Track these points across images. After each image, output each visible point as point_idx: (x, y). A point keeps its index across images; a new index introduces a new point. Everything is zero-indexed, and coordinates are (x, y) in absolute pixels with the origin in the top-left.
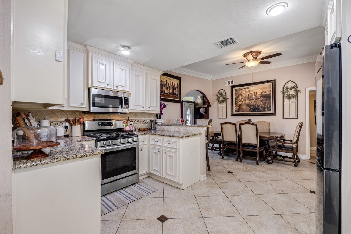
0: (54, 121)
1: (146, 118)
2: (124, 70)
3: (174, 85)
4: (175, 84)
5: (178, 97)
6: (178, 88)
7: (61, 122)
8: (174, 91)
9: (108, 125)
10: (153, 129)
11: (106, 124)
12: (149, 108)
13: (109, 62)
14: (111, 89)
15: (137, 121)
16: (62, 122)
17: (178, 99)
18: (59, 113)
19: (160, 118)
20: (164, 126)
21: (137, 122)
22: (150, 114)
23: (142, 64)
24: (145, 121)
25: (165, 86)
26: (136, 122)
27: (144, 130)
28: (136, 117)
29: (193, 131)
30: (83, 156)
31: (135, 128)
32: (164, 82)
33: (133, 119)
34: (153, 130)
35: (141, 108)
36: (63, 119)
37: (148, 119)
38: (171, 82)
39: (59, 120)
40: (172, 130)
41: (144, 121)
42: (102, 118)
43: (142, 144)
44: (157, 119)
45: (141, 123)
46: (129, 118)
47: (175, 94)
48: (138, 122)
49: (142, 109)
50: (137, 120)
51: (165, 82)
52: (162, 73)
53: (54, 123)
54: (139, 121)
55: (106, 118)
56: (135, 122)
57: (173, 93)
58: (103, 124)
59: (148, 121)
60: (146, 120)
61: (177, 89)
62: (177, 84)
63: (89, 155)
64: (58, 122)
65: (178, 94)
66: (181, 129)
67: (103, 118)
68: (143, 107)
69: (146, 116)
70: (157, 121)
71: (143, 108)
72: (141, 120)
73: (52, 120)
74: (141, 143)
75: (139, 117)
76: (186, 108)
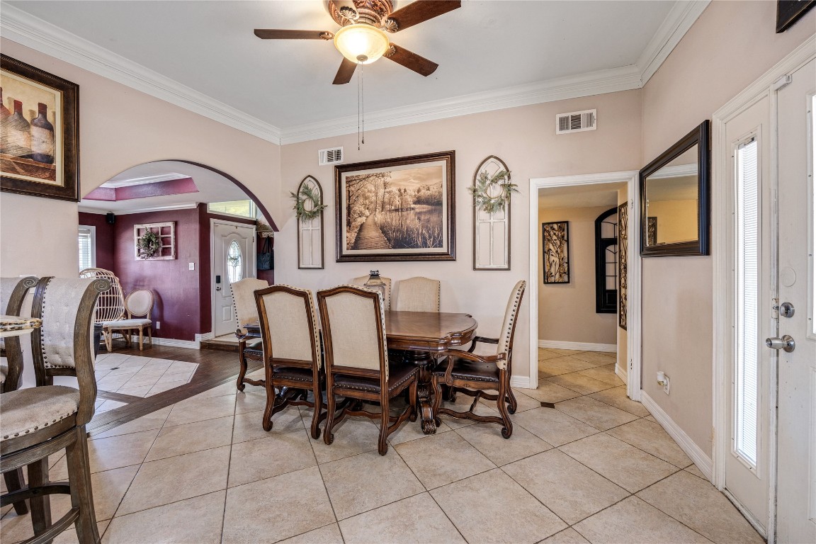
17: (53, 179)
76: (222, 236)
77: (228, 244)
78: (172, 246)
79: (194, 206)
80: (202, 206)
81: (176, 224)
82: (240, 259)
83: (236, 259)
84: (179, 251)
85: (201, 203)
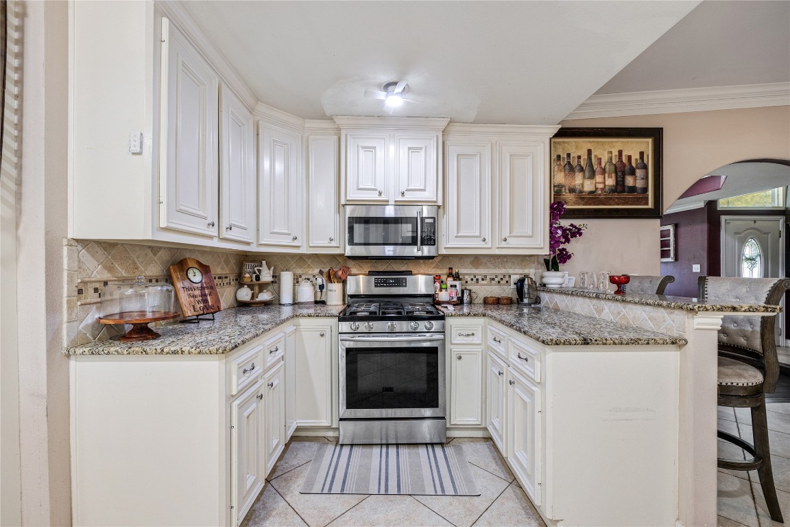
0: (303, 274)
1: (511, 271)
2: (421, 148)
3: (624, 160)
4: (630, 158)
5: (647, 198)
6: (645, 167)
7: (314, 276)
8: (623, 181)
9: (395, 286)
10: (526, 301)
11: (392, 283)
12: (505, 240)
13: (384, 139)
14: (388, 201)
15: (480, 278)
16: (316, 277)
17: (647, 204)
18: (310, 260)
19: (557, 269)
20: (558, 295)
21: (480, 280)
22: (523, 259)
23: (474, 122)
24: (507, 277)
25: (582, 170)
26: (477, 280)
27: (498, 302)
28: (477, 268)
29: (650, 325)
30: (175, 352)
31: (470, 294)
32: (579, 157)
33: (462, 271)
34: (525, 305)
35: (478, 243)
36: (316, 271)
37: (516, 274)
38: (611, 152)
39: (310, 272)
40: (578, 310)
41: (502, 279)
42: (389, 269)
43: (464, 342)
44: (547, 274)
45: (493, 282)
46: (451, 269)
47: (633, 189)
48: (483, 280)
49: (483, 245)
50: (480, 275)
51: (585, 156)
52: (555, 129)
53: (303, 277)
54: (488, 278)
55: (397, 270)
56: (475, 279)
57: (619, 188)
58: (385, 282)
59: (515, 278)
60: (510, 276)
61: (639, 173)
62: (642, 154)
63: (187, 352)
64: (310, 277)
65: (645, 190)
66: (606, 310)
67: (391, 270)
68: (484, 240)
69: (510, 264)
70: (545, 281)
71: (483, 243)
72: (492, 274)
73: (299, 271)
74: (459, 338)
75: (489, 268)
76: (736, 233)
77: (743, 242)
78: (672, 248)
79: (702, 205)
80: (711, 205)
81: (676, 226)
82: (758, 259)
83: (754, 259)
84: (679, 253)
85: (710, 201)
